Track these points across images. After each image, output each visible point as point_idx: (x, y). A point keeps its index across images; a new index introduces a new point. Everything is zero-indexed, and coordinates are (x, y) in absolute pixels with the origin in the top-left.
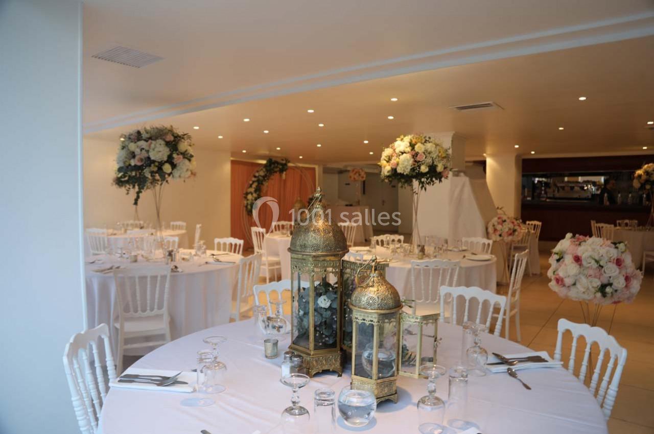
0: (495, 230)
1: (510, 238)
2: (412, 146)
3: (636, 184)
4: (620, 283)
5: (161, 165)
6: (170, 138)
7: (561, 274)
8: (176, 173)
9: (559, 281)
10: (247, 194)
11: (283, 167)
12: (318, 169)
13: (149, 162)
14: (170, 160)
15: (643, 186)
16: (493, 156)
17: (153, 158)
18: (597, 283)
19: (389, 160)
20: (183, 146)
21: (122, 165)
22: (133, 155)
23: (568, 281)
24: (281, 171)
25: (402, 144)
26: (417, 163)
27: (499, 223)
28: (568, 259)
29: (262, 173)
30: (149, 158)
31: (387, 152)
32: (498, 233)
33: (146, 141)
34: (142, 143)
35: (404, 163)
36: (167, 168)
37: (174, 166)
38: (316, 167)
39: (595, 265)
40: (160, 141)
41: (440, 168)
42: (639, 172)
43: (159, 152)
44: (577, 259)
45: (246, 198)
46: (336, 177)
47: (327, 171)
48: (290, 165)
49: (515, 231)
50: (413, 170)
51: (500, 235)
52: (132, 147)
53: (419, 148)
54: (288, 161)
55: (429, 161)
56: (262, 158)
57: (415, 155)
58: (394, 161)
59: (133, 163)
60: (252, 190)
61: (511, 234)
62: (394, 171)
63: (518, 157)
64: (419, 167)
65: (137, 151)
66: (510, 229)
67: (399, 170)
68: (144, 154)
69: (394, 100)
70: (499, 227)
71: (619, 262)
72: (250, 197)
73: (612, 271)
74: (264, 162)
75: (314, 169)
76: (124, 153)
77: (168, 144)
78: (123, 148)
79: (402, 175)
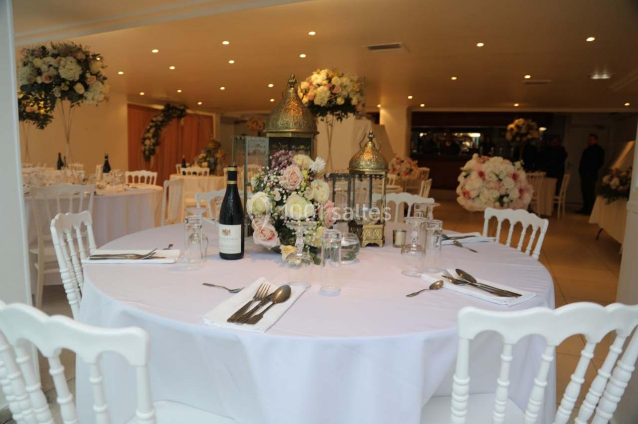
0: (394, 170)
1: (407, 177)
2: (329, 79)
3: (509, 136)
4: (514, 194)
5: (73, 83)
6: (81, 56)
7: (467, 188)
8: (89, 95)
9: (466, 194)
10: (144, 139)
11: (182, 114)
12: (215, 118)
13: (58, 80)
14: (82, 79)
15: (514, 137)
16: (385, 107)
17: (63, 76)
18: (497, 194)
19: (306, 92)
20: (96, 66)
21: (25, 82)
22: (39, 72)
23: (473, 194)
24: (180, 117)
25: (318, 77)
26: (334, 95)
27: (397, 163)
28: (474, 175)
29: (160, 118)
30: (58, 76)
31: (304, 85)
32: (397, 172)
33: (55, 56)
34: (49, 59)
35: (321, 95)
36: (79, 88)
37: (87, 87)
38: (214, 115)
39: (495, 179)
40: (70, 59)
41: (354, 102)
42: (512, 126)
43: (70, 70)
44: (481, 174)
45: (143, 143)
46: (232, 127)
47: (224, 120)
48: (189, 111)
49: (411, 170)
50: (330, 101)
51: (399, 175)
52: (38, 62)
53: (335, 80)
54: (186, 107)
55: (345, 93)
56: (159, 102)
57: (332, 88)
58: (310, 93)
59: (39, 80)
60: (150, 135)
61: (407, 174)
62: (311, 102)
63: (409, 109)
64: (336, 98)
65: (44, 68)
66: (407, 169)
67: (317, 102)
68: (53, 72)
69: (312, 33)
70: (398, 167)
71: (515, 177)
72: (147, 142)
73: (509, 183)
74: (161, 107)
75: (211, 117)
76: (27, 70)
77: (79, 62)
78: (25, 64)
79: (318, 107)
